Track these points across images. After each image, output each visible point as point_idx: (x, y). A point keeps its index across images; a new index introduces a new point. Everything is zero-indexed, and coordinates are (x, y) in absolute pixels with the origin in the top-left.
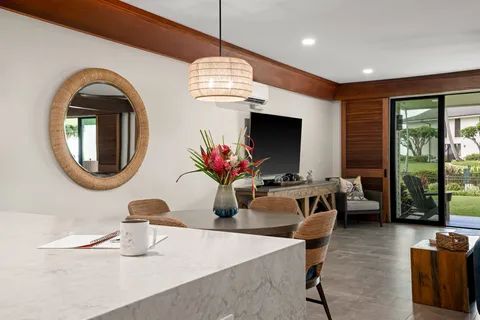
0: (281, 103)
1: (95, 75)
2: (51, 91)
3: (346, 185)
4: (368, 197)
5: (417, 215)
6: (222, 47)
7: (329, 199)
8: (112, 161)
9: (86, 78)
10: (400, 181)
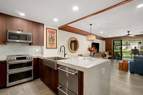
0: (97, 41)
1: (73, 38)
2: (68, 40)
3: (106, 53)
4: (110, 55)
5: (117, 58)
6: (91, 34)
7: (104, 55)
8: (76, 48)
9: (72, 39)
10: (114, 53)
